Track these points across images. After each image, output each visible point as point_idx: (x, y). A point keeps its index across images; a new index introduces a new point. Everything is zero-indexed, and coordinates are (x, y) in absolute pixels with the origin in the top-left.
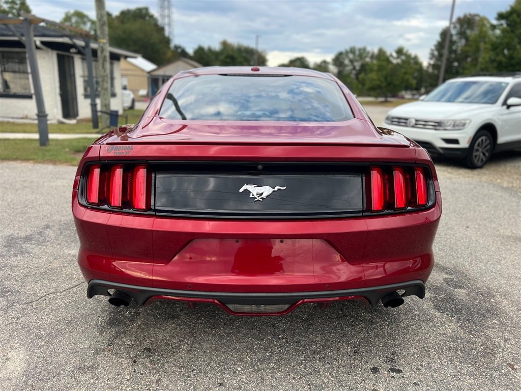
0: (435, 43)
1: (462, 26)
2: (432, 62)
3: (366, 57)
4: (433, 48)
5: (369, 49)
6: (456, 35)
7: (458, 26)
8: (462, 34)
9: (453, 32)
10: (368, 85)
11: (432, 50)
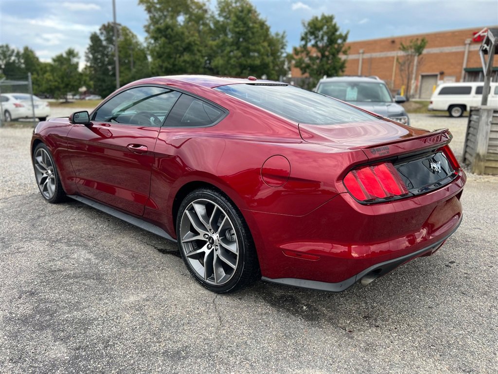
0: (88, 46)
1: (108, 32)
2: (89, 64)
3: (11, 56)
4: (87, 51)
5: (12, 47)
6: (105, 40)
7: (104, 32)
8: (110, 40)
9: (102, 38)
10: (44, 86)
11: (86, 53)
